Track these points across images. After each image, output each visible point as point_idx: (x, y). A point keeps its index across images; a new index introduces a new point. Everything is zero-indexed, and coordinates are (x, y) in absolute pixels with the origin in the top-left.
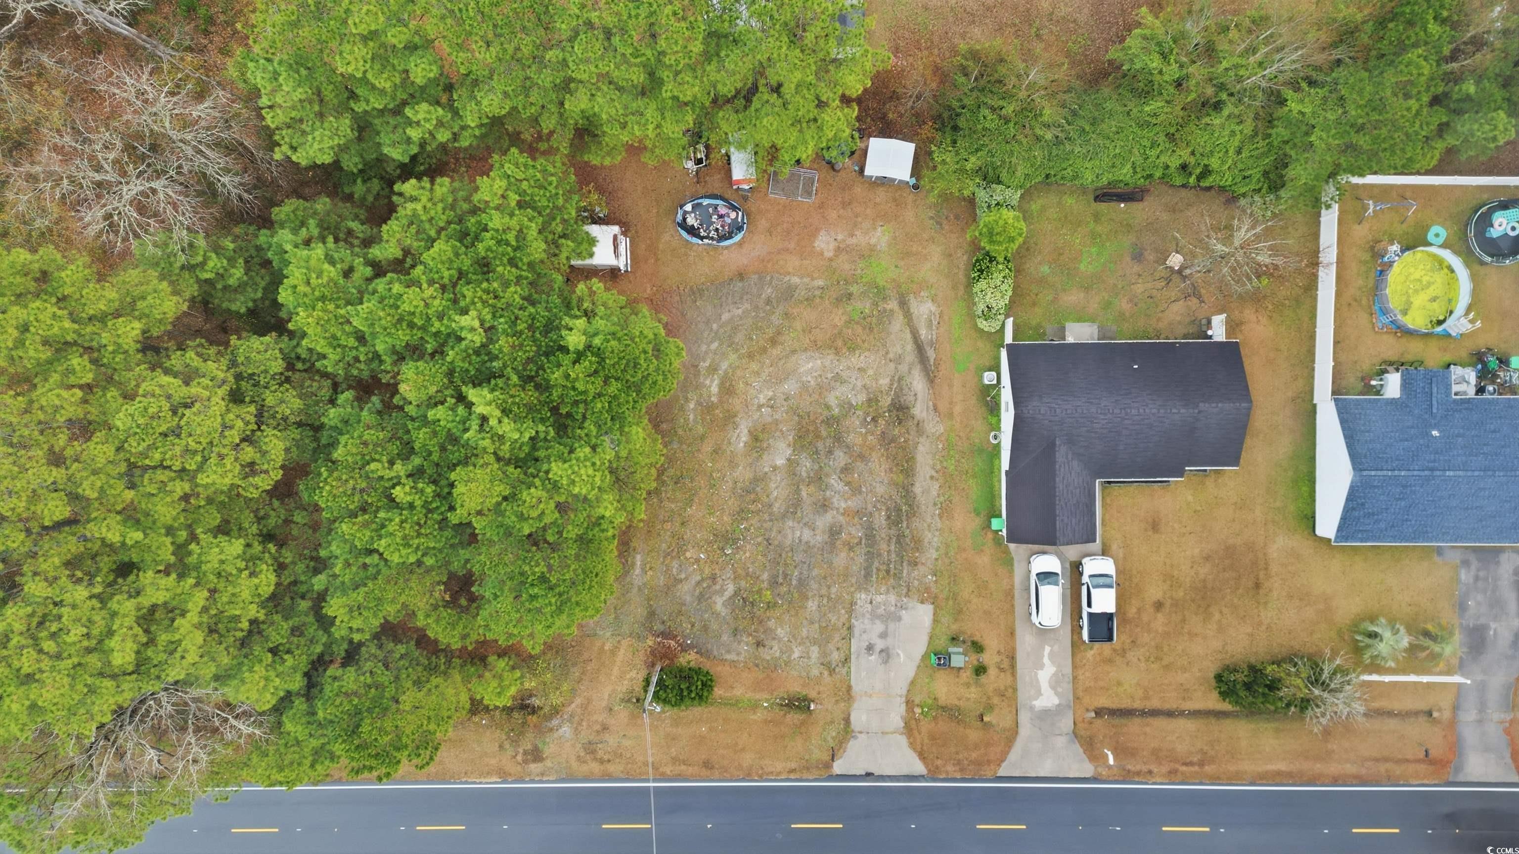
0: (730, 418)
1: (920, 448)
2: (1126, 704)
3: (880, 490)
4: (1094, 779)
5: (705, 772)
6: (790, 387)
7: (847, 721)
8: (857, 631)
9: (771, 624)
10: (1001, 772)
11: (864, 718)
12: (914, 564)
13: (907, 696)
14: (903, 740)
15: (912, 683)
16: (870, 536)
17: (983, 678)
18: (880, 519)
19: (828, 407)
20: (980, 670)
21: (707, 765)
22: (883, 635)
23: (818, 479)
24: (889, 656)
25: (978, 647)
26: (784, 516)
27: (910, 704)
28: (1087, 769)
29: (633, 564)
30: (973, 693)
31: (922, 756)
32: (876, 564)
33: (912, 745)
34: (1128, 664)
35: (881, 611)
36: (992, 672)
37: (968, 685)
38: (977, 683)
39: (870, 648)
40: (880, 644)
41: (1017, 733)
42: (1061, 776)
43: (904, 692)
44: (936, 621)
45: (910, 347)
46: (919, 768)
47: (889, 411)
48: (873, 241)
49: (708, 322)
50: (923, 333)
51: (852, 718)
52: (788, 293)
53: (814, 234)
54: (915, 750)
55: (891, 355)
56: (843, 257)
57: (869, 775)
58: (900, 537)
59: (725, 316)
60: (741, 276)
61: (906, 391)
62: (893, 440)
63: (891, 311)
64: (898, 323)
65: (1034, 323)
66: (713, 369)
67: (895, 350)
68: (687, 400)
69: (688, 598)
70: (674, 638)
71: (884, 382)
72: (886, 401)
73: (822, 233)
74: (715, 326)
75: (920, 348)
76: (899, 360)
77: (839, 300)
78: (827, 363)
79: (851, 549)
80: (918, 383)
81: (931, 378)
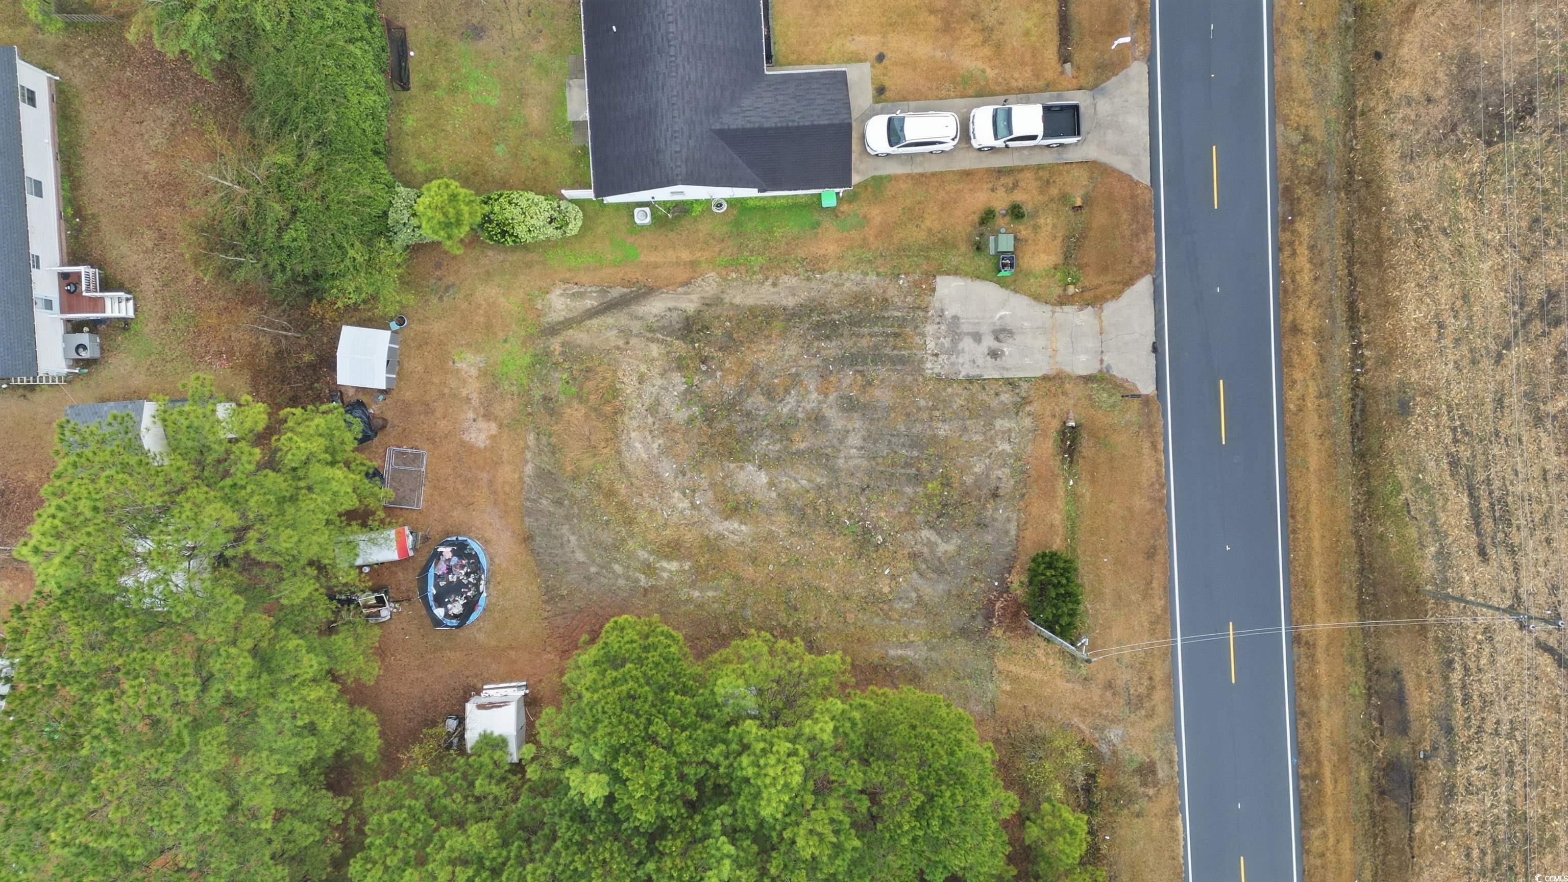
0: (712, 545)
1: (737, 300)
2: (1052, 24)
3: (793, 349)
4: (1151, 61)
5: (1160, 557)
6: (667, 470)
7: (1088, 379)
8: (974, 372)
9: (969, 479)
10: (1146, 180)
11: (1083, 358)
12: (885, 302)
13: (1054, 305)
14: (1110, 307)
15: (1037, 298)
16: (853, 360)
17: (1027, 208)
18: (830, 348)
19: (691, 421)
20: (1016, 212)
21: (1151, 554)
22: (977, 337)
23: (784, 429)
24: (1003, 330)
25: (987, 217)
26: (833, 470)
27: (1063, 301)
28: (1138, 70)
29: (901, 658)
30: (1047, 221)
31: (1129, 282)
32: (887, 351)
33: (1116, 295)
34: (1002, 24)
35: (947, 342)
36: (1019, 197)
37: (1036, 228)
38: (1035, 215)
39: (994, 354)
40: (989, 342)
41: (1094, 162)
42: (1147, 103)
43: (1049, 308)
44: (956, 272)
45: (609, 319)
46: (1144, 285)
47: (692, 342)
48: (474, 372)
49: (588, 579)
50: (589, 303)
51: (1084, 373)
52: (545, 477)
53: (470, 449)
54: (1121, 292)
55: (621, 343)
56: (497, 410)
57: (1156, 349)
58: (854, 322)
59: (580, 556)
60: (527, 539)
61: (665, 322)
62: (729, 335)
63: (563, 345)
64: (578, 336)
65: (569, 162)
66: (649, 569)
67: (612, 337)
68: (689, 601)
69: (941, 587)
70: (992, 603)
71: (655, 350)
72: (680, 347)
73: (466, 438)
74: (593, 570)
75: (607, 307)
76: (626, 333)
77: (552, 412)
78: (635, 423)
79: (870, 384)
80: (655, 307)
81: (645, 292)
